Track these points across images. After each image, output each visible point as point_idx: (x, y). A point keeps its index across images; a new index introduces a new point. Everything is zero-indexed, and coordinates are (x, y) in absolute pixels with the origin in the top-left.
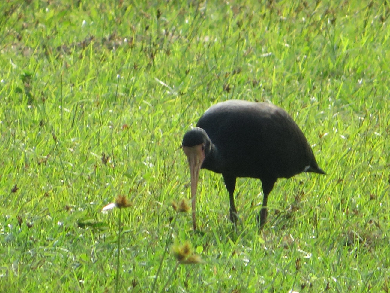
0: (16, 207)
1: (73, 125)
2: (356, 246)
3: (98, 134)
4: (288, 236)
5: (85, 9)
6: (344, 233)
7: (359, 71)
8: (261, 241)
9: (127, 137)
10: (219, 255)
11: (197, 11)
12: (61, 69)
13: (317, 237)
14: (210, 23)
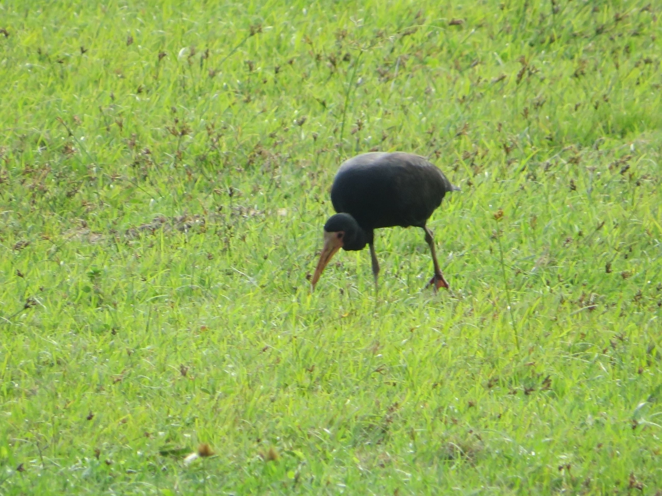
0: (93, 434)
1: (147, 330)
2: (458, 462)
3: (175, 339)
4: (384, 454)
5: (152, 184)
6: (444, 446)
7: (448, 242)
8: (356, 460)
9: (206, 341)
10: (312, 480)
11: (272, 180)
12: (131, 258)
13: (416, 452)
14: (286, 191)
